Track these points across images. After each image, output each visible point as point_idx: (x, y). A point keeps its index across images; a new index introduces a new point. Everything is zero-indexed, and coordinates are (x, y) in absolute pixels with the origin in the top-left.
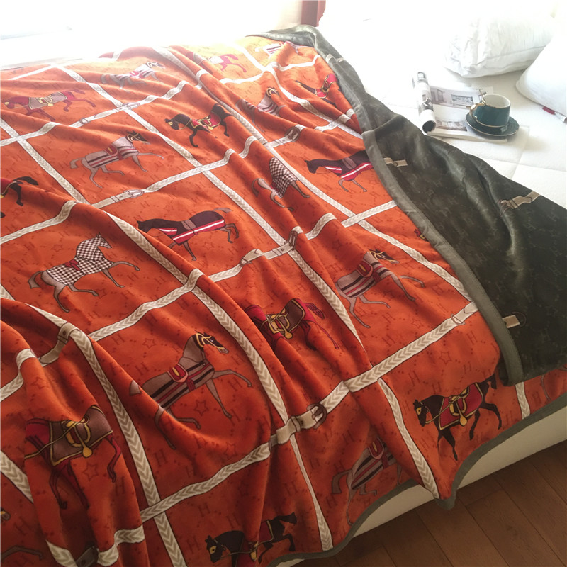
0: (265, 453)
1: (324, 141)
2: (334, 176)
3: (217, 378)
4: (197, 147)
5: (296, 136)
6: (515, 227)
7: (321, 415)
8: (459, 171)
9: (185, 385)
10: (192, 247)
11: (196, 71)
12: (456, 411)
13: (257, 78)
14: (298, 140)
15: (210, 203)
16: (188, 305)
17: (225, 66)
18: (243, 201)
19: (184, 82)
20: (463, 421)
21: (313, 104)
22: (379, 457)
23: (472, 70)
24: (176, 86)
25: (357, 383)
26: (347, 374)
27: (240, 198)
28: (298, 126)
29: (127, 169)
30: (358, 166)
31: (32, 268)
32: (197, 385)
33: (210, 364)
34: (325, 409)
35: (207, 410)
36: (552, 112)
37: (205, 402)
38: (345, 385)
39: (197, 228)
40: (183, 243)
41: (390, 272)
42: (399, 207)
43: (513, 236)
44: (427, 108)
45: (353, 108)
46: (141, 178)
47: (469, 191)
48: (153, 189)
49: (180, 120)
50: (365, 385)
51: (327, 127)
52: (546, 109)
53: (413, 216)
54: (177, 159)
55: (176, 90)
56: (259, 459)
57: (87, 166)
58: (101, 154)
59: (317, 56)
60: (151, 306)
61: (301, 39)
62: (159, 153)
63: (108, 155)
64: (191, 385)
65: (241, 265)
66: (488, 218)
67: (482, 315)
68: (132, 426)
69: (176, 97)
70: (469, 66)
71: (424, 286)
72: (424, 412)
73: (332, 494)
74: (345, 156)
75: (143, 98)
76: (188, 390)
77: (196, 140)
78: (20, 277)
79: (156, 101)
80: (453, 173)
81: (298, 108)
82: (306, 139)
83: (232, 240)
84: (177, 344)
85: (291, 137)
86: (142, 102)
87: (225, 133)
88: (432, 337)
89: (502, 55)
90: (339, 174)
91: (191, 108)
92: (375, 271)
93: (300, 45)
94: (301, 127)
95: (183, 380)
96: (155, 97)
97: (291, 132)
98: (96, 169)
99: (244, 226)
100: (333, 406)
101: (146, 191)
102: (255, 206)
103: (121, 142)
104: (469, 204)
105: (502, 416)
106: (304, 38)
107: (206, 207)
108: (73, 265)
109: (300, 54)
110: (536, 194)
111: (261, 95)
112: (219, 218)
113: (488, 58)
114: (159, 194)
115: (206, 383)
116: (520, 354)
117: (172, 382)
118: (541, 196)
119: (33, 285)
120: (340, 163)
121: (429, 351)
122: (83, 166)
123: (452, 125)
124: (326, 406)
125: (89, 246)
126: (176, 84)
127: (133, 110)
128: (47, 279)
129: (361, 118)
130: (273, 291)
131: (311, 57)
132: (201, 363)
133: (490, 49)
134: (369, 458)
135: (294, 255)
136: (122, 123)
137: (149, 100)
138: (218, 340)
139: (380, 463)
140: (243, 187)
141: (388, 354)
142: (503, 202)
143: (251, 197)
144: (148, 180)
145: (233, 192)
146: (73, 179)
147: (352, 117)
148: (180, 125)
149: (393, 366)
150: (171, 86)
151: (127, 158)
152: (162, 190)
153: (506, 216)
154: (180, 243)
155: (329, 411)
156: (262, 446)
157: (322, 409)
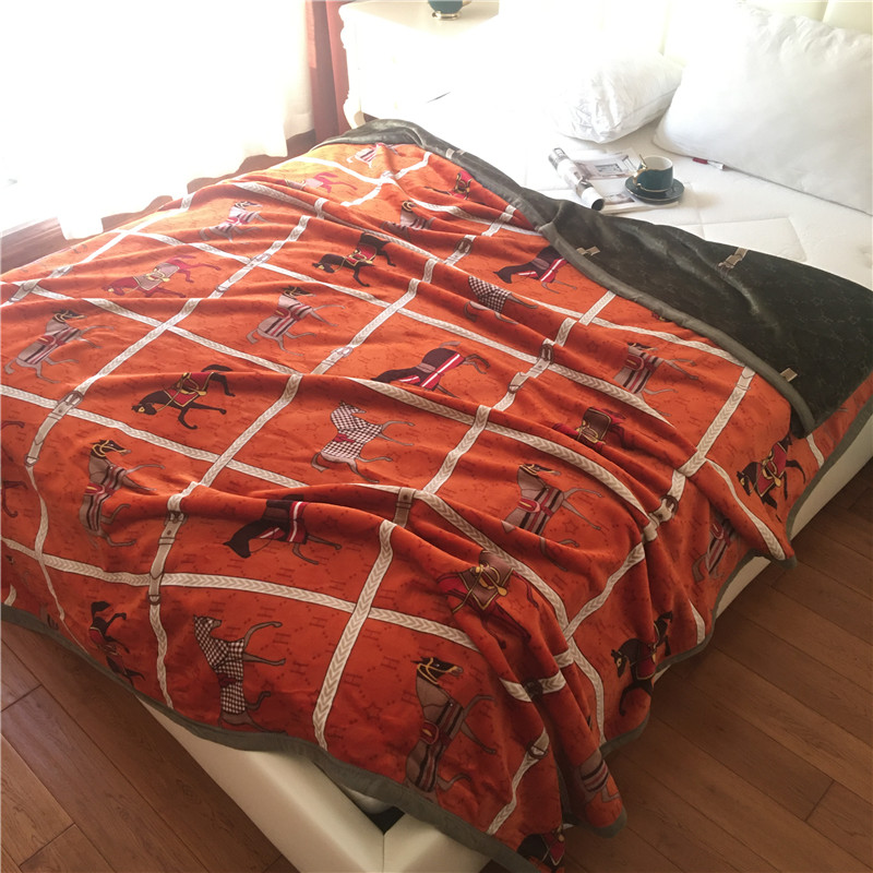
0: (640, 553)
1: (504, 247)
2: (534, 282)
3: (569, 497)
4: (368, 286)
5: (468, 248)
6: (744, 286)
7: (672, 506)
8: (660, 245)
9: (543, 513)
10: (449, 388)
11: (312, 202)
12: (769, 475)
13: (375, 193)
14: (472, 251)
15: (428, 341)
16: (491, 443)
17: (329, 190)
18: (464, 330)
19: (306, 218)
20: (778, 482)
21: (463, 208)
22: (721, 537)
23: (612, 134)
24: (297, 224)
25: (692, 467)
26: (679, 460)
27: (458, 328)
28: (467, 236)
29: (315, 329)
30: (551, 264)
31: (306, 453)
32: (553, 510)
33: (553, 488)
34: (675, 498)
35: (577, 528)
36: (705, 162)
37: (571, 522)
38: (680, 472)
39: (438, 368)
40: (435, 387)
41: (660, 360)
42: (619, 295)
43: (748, 295)
44: (587, 186)
45: (510, 203)
46: (336, 334)
47: (679, 263)
48: (357, 342)
49: (329, 261)
50: (699, 466)
51: (491, 231)
52: (696, 160)
53: (641, 300)
54: (357, 304)
55: (300, 229)
56: (637, 561)
57: (267, 336)
58: (273, 320)
59: (427, 154)
60: (456, 454)
61: (393, 138)
62: (333, 303)
63: (280, 319)
64: (548, 512)
65: (512, 392)
66: (714, 285)
67: (761, 376)
68: (519, 563)
69: (302, 237)
70: (608, 130)
71: (694, 365)
72: (746, 481)
73: (696, 583)
74: (532, 257)
75: (268, 246)
76: (548, 518)
77: (362, 278)
78: (300, 464)
79: (284, 246)
80: (652, 247)
81: (447, 216)
82: (481, 248)
83: (483, 371)
84: (508, 480)
85: (462, 251)
86: (271, 251)
87: (389, 264)
88: (730, 408)
89: (635, 111)
90: (538, 278)
91: (329, 245)
92: (646, 361)
93: (394, 144)
94: (472, 237)
95: (538, 509)
96: (283, 242)
97: (461, 245)
98: (280, 336)
99: (485, 354)
100: (680, 494)
101: (352, 346)
102: (480, 331)
103: (285, 301)
104: (688, 274)
105: (804, 469)
106: (397, 135)
107: (428, 347)
108: (341, 438)
109: (402, 155)
110: (744, 250)
111: (395, 212)
112: (453, 354)
113: (625, 118)
114: (367, 346)
115: (561, 505)
116: (807, 403)
117: (528, 515)
118: (749, 251)
119: (322, 469)
120: (530, 266)
121: (733, 421)
122: (264, 338)
123: (616, 199)
124: (674, 495)
125: (342, 417)
126: (296, 221)
127: (267, 262)
128: (331, 458)
129: (528, 212)
130: (562, 408)
131: (421, 157)
132: (544, 490)
133: (623, 108)
134: (714, 540)
135: (555, 368)
136: (267, 280)
137: (276, 247)
138: (543, 465)
139: (724, 543)
140: (452, 316)
141: (701, 434)
142: (721, 264)
143: (467, 323)
144: (346, 335)
145: (447, 324)
146: (265, 354)
147: (514, 214)
148: (333, 267)
149: (711, 444)
150: (291, 226)
151: (305, 317)
152: (367, 341)
153: (730, 278)
154: (433, 387)
155: (678, 499)
156: (637, 547)
157: (671, 500)
